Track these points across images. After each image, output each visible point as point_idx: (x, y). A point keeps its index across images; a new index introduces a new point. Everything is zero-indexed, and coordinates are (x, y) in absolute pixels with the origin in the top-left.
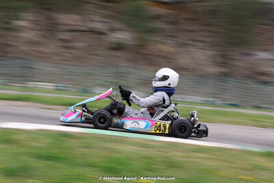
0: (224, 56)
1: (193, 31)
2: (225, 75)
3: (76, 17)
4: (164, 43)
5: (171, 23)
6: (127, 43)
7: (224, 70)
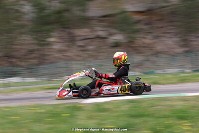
0: (184, 40)
1: (162, 27)
2: (187, 52)
3: (86, 30)
4: (145, 38)
5: (146, 24)
6: (122, 41)
7: (187, 49)
